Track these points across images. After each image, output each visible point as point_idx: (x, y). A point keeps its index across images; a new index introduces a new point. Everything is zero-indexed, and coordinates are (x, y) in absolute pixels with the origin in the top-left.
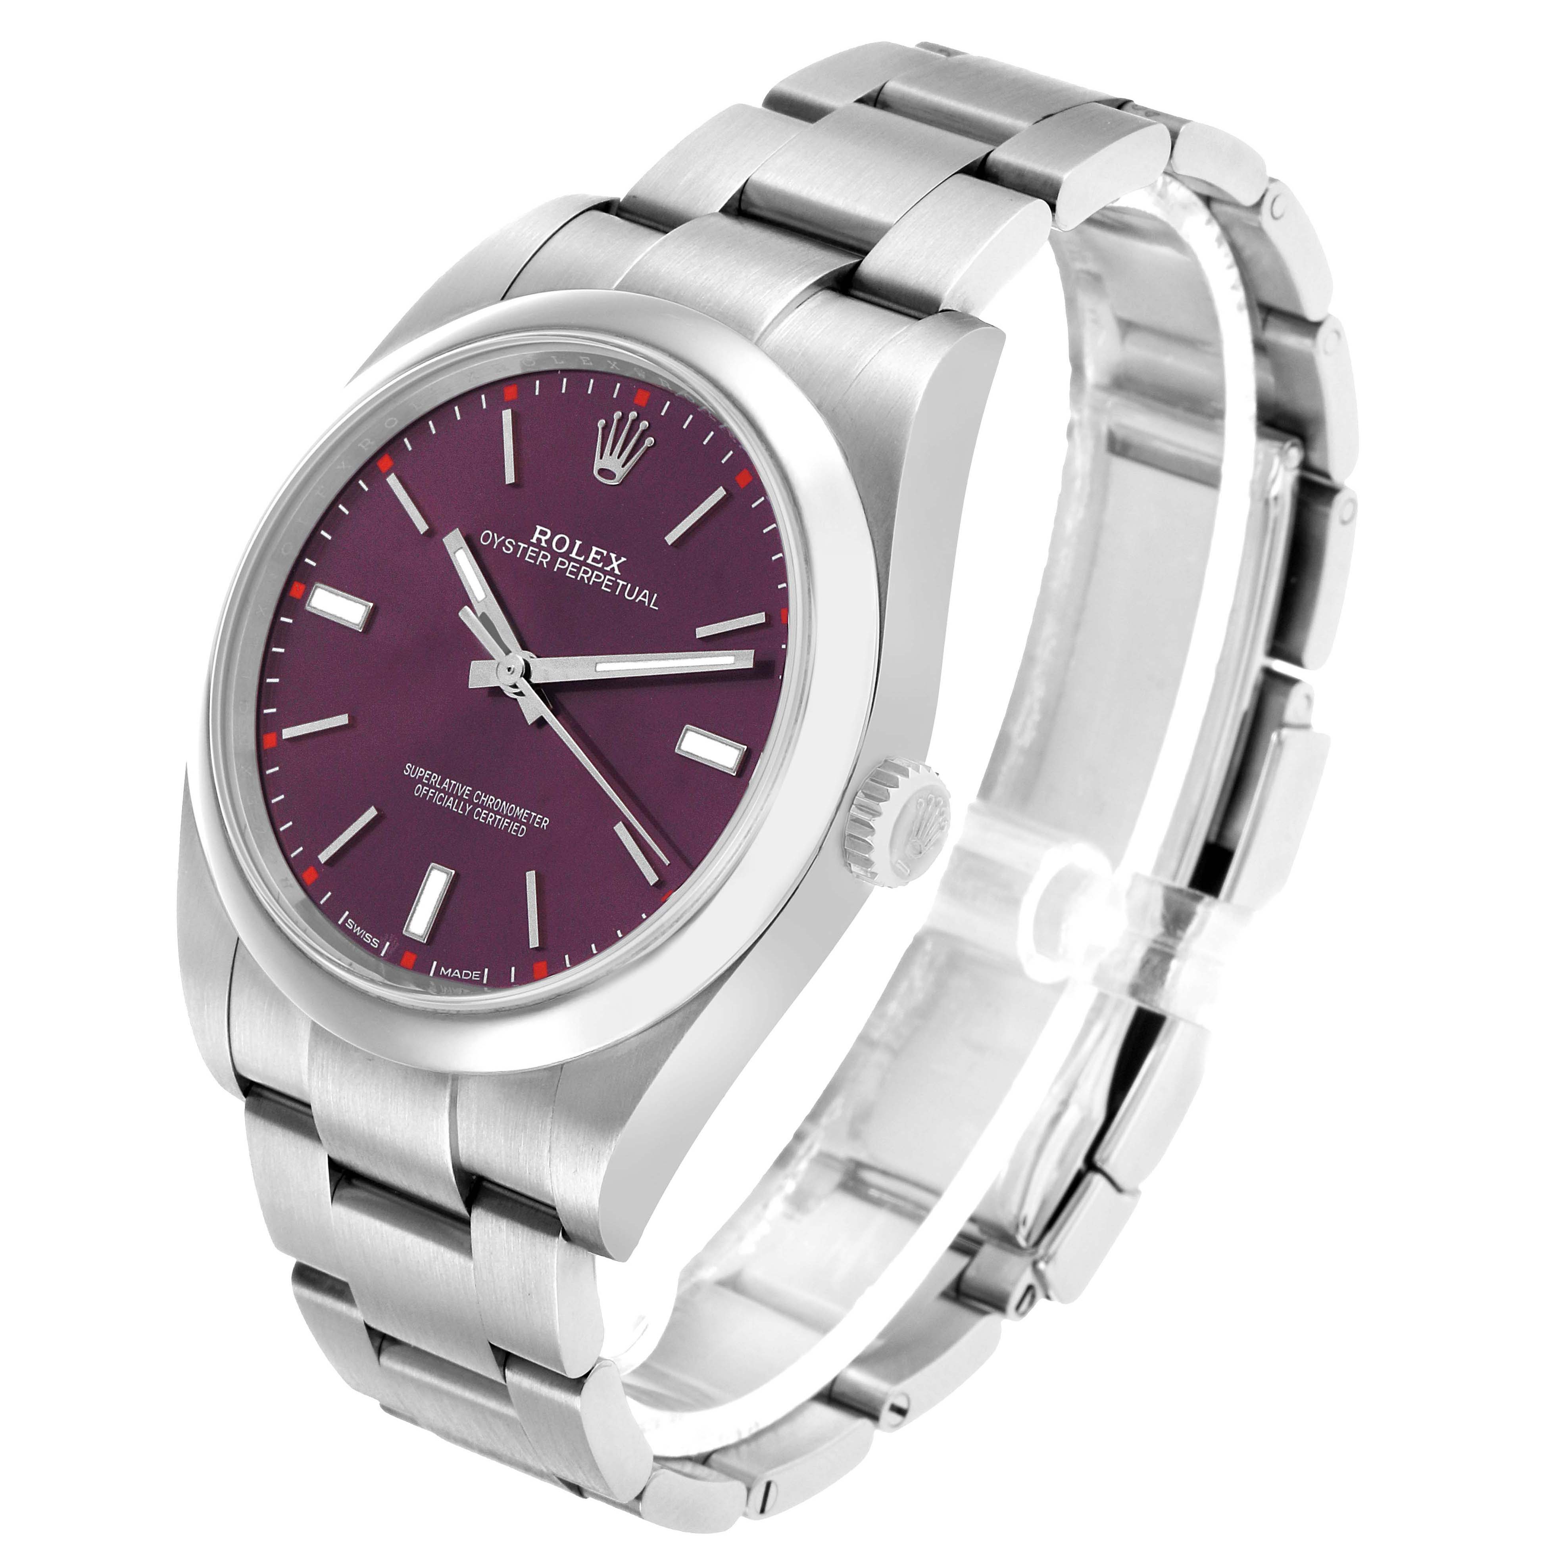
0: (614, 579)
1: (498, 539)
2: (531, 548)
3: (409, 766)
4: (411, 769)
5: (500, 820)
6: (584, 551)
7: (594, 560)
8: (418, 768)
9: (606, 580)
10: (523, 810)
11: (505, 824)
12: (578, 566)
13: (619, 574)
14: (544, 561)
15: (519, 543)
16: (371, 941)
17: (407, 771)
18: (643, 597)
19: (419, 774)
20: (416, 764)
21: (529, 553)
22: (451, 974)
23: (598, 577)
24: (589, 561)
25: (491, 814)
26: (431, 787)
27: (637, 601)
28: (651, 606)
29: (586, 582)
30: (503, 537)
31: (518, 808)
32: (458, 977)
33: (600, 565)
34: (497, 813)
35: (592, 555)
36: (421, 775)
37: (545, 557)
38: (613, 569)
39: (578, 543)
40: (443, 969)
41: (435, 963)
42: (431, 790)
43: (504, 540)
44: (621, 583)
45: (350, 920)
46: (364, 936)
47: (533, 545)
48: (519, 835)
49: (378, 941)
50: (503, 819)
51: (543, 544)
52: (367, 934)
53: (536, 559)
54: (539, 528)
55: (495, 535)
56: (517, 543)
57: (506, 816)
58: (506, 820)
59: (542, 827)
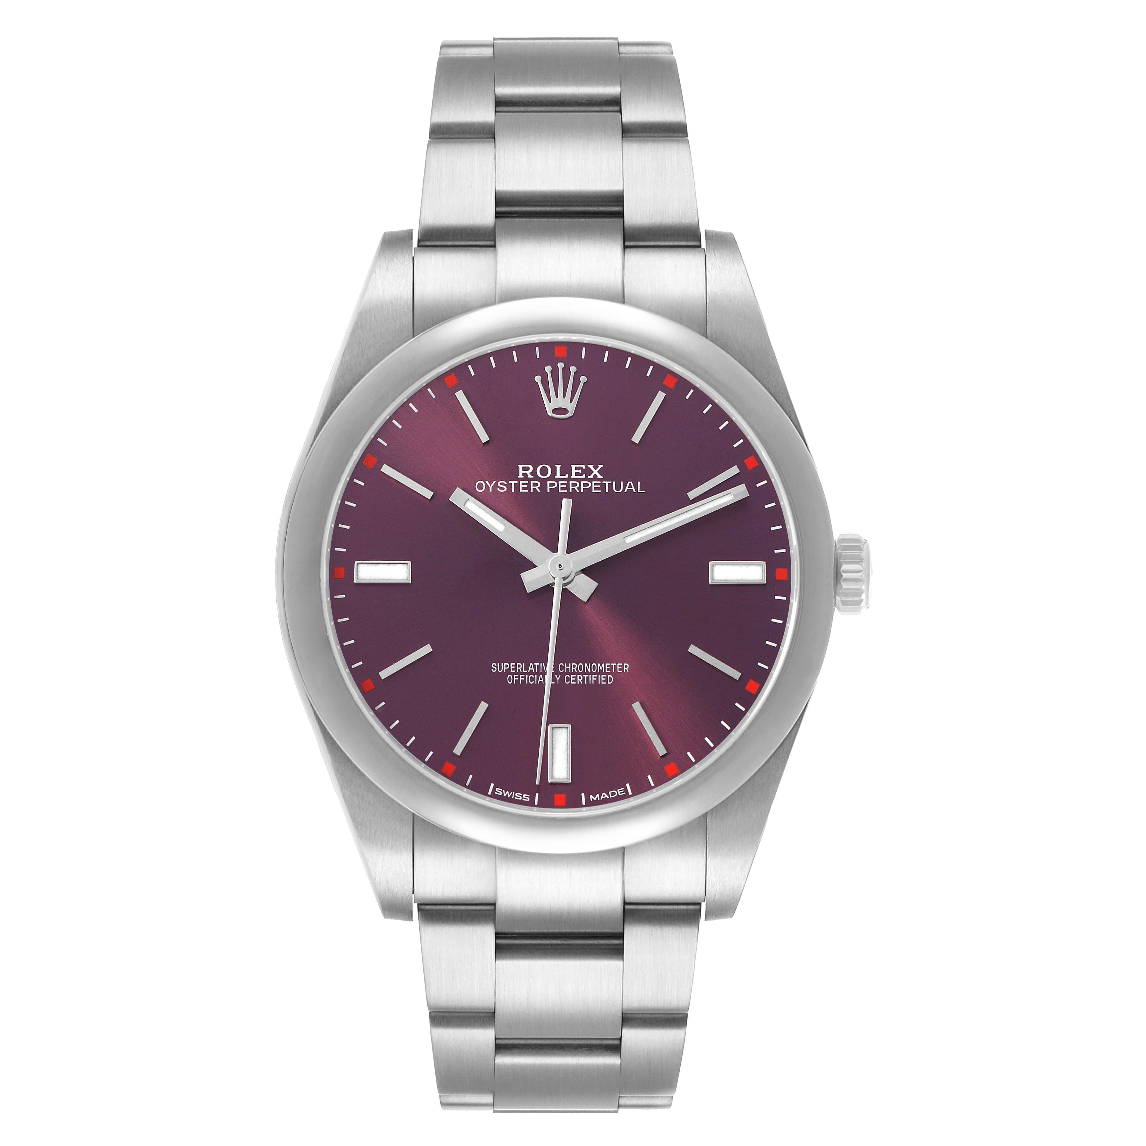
0: (600, 482)
1: (490, 484)
2: (521, 482)
3: (494, 665)
4: (497, 667)
5: (588, 678)
6: (566, 470)
7: (577, 474)
8: (502, 664)
9: (593, 485)
10: (603, 664)
11: (593, 679)
12: (566, 482)
13: (602, 477)
14: (536, 487)
15: (510, 482)
16: (522, 798)
17: (494, 669)
18: (630, 487)
19: (505, 668)
20: (500, 661)
21: (521, 486)
22: (600, 798)
23: (585, 485)
24: (573, 476)
25: (578, 676)
26: (519, 673)
27: (626, 491)
28: (639, 491)
31: (599, 665)
32: (606, 798)
33: (584, 476)
34: (583, 674)
35: (574, 471)
36: (507, 668)
37: (536, 485)
38: (595, 476)
39: (558, 467)
40: (591, 797)
41: (583, 795)
42: (521, 676)
43: (496, 484)
44: (607, 483)
45: (497, 789)
46: (515, 796)
47: (521, 479)
48: (609, 683)
49: (528, 796)
50: (590, 676)
51: (530, 476)
52: (516, 794)
53: (528, 488)
54: (521, 467)
55: (487, 482)
56: (507, 482)
57: (592, 674)
58: (593, 676)
59: (624, 671)
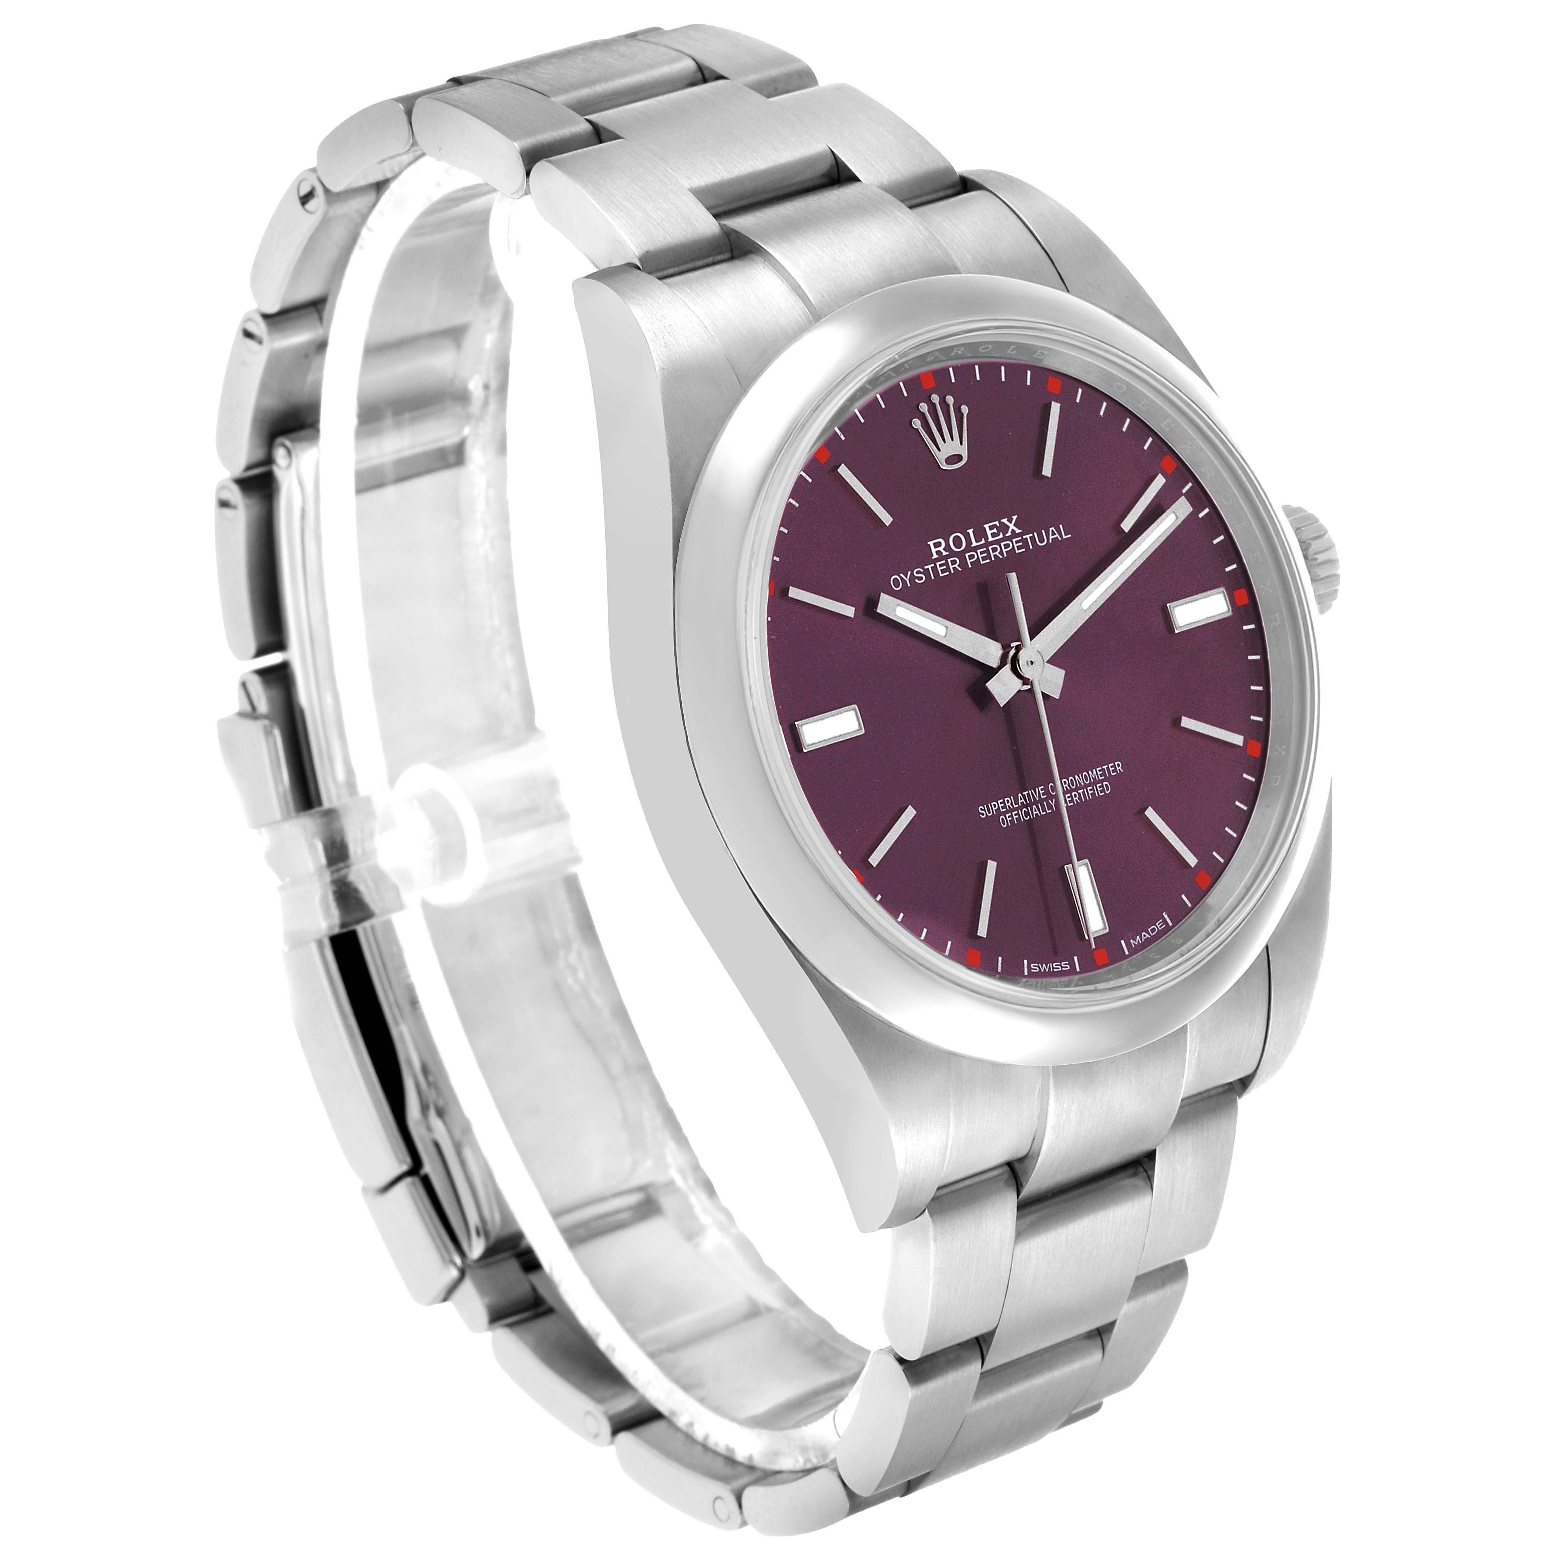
0: (1020, 538)
1: (907, 577)
2: (938, 564)
3: (981, 809)
4: (984, 810)
5: (1083, 792)
6: (980, 534)
7: (993, 535)
8: (989, 805)
9: (1015, 543)
10: (1094, 770)
11: (1090, 792)
12: (985, 549)
13: (1021, 531)
14: (956, 566)
15: (926, 567)
16: (1062, 967)
17: (983, 814)
18: (1054, 534)
19: (994, 809)
20: (986, 802)
21: (939, 569)
22: (1141, 940)
23: (1007, 546)
24: (990, 539)
25: (1073, 794)
26: (1011, 811)
27: (1051, 541)
28: (1064, 537)
29: (1001, 557)
30: (909, 572)
31: (1090, 772)
32: (1148, 938)
33: (1001, 536)
34: (1076, 790)
35: (989, 532)
36: (996, 808)
37: (954, 562)
38: (1013, 531)
39: (971, 531)
40: (1132, 941)
41: (1123, 942)
42: (1014, 813)
43: (912, 574)
44: (1028, 536)
45: (1032, 965)
46: (1053, 968)
47: (937, 560)
48: (1107, 792)
49: (1067, 963)
50: (1085, 790)
51: (945, 553)
52: (1054, 964)
53: (948, 569)
54: (931, 543)
55: (901, 575)
56: (923, 569)
57: (1086, 786)
58: (1088, 788)
59: (1118, 772)
